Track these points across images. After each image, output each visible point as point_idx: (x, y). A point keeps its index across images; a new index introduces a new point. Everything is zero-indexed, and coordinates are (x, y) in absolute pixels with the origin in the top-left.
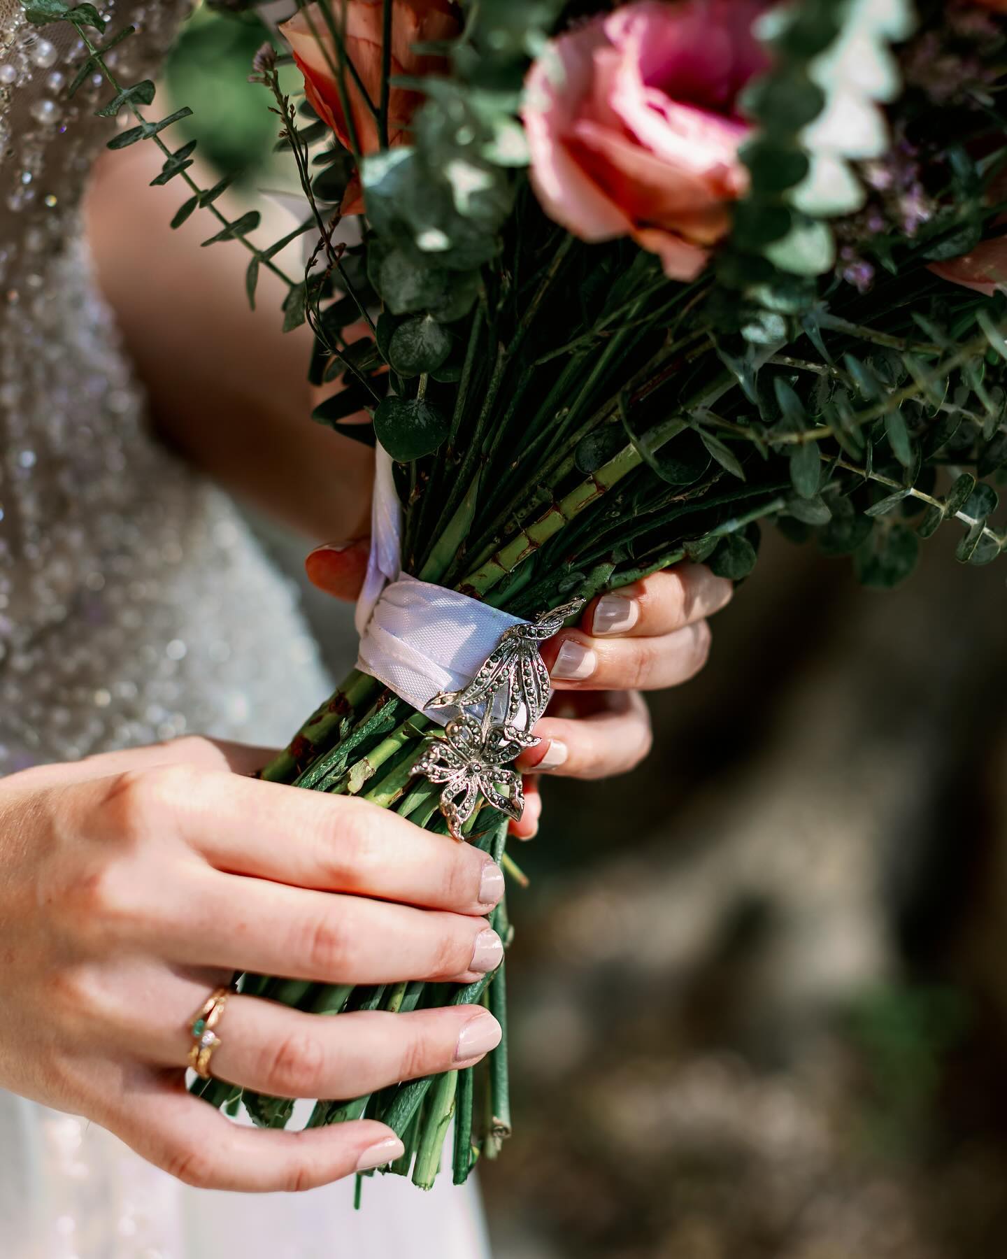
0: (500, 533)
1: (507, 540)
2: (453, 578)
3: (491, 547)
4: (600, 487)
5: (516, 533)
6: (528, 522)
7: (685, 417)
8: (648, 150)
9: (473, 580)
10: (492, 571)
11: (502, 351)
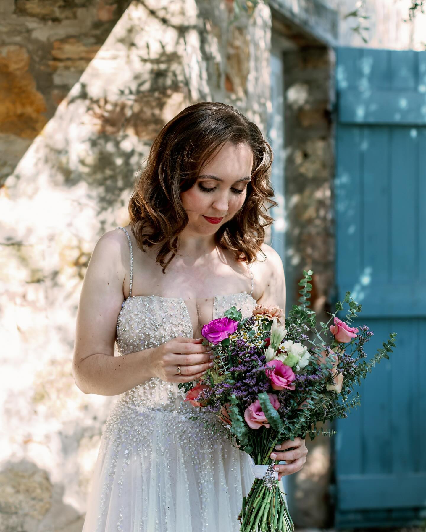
0: (264, 457)
1: (265, 457)
2: (261, 463)
3: (264, 459)
4: (273, 448)
5: (266, 456)
6: (267, 455)
7: (278, 437)
8: (256, 419)
9: (263, 463)
10: (265, 462)
11: (255, 438)
